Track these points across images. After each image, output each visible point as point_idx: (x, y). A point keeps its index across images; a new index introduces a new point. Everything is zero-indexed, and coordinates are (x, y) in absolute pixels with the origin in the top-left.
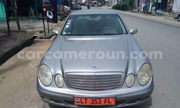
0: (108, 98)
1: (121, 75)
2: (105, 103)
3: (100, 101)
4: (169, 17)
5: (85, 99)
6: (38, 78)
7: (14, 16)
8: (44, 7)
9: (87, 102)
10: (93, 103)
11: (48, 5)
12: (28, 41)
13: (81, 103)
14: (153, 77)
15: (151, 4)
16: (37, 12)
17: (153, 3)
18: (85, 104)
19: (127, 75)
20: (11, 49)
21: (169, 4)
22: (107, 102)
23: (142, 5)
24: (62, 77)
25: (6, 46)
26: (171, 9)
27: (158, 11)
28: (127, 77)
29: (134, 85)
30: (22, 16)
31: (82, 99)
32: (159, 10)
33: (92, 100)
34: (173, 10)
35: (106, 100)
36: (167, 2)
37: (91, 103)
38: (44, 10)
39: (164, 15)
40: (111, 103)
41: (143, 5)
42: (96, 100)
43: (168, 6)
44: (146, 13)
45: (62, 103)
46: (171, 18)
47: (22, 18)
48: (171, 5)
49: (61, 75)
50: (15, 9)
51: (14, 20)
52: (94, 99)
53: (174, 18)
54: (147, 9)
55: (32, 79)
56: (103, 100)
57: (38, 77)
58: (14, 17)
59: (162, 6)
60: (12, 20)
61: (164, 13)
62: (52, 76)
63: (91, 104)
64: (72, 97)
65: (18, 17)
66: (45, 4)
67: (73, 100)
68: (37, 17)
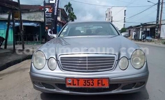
0: (101, 79)
1: (114, 57)
2: (98, 85)
3: (92, 82)
4: (158, 42)
5: (77, 80)
6: (32, 64)
7: (20, 40)
8: (47, 26)
9: (79, 84)
10: (85, 85)
11: (50, 24)
12: (30, 56)
13: (73, 85)
14: (146, 62)
15: (141, 32)
16: (41, 38)
17: (142, 31)
18: (77, 86)
19: (120, 58)
20: (13, 61)
21: (157, 32)
22: (100, 83)
23: (132, 34)
24: (55, 60)
25: (9, 59)
26: (159, 36)
27: (147, 38)
28: (120, 60)
29: (128, 68)
30: (27, 41)
31: (74, 80)
32: (149, 37)
33: (84, 81)
34: (161, 36)
35: (99, 82)
36: (155, 31)
37: (84, 85)
38: (47, 28)
39: (153, 41)
40: (104, 85)
41: (134, 33)
42: (89, 81)
43: (157, 34)
44: (137, 40)
45: (54, 88)
46: (160, 43)
47: (27, 42)
48: (159, 32)
49: (54, 58)
50: (22, 31)
51: (20, 44)
52: (87, 80)
53: (163, 43)
54: (137, 37)
55: (28, 80)
56: (95, 82)
57: (32, 62)
58: (21, 42)
59: (151, 34)
60: (19, 43)
61: (153, 39)
62: (46, 60)
63: (83, 87)
64: (64, 79)
65: (24, 42)
66: (47, 24)
67: (64, 83)
68: (40, 41)
